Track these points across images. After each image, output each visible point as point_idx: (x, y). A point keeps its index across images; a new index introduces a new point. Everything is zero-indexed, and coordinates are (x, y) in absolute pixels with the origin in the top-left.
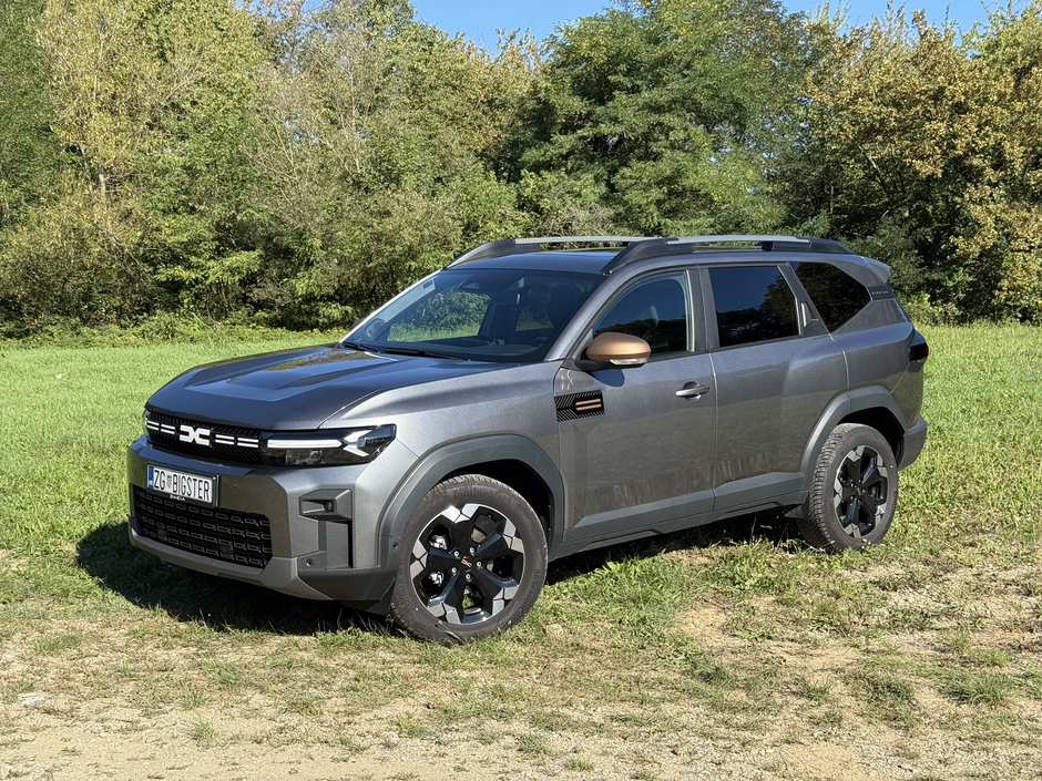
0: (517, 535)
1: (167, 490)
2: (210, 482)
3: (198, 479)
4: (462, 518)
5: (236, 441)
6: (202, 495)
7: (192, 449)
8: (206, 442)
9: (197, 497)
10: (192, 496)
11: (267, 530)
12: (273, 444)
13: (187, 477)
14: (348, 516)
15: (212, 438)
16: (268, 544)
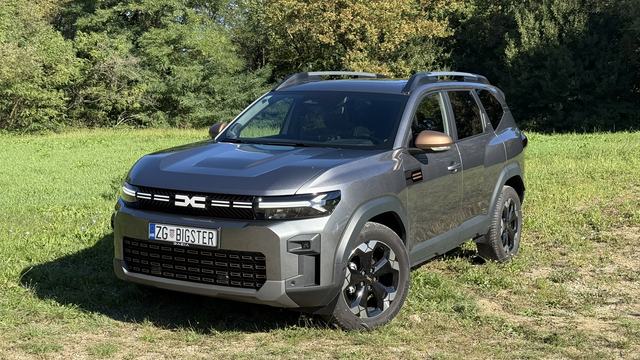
0: (396, 260)
1: (169, 239)
2: (214, 233)
3: (202, 231)
4: (369, 250)
5: (231, 204)
6: (206, 241)
7: (189, 211)
8: (203, 206)
9: (201, 243)
10: (196, 243)
11: (263, 263)
12: (262, 205)
13: (190, 230)
14: (318, 251)
15: (208, 203)
16: (263, 272)
